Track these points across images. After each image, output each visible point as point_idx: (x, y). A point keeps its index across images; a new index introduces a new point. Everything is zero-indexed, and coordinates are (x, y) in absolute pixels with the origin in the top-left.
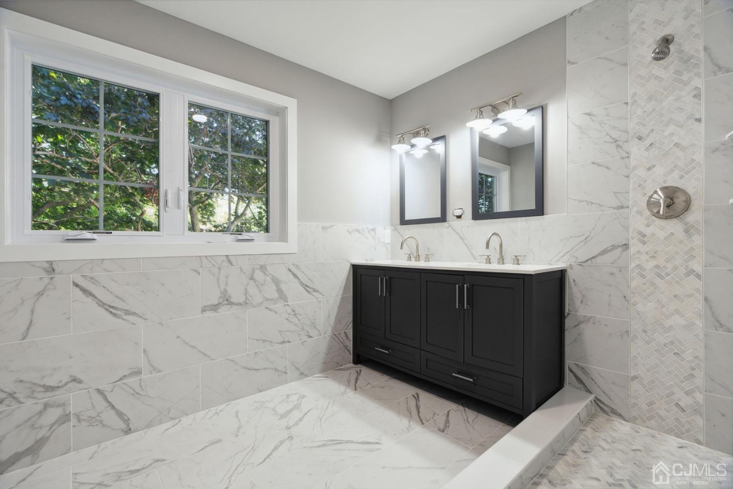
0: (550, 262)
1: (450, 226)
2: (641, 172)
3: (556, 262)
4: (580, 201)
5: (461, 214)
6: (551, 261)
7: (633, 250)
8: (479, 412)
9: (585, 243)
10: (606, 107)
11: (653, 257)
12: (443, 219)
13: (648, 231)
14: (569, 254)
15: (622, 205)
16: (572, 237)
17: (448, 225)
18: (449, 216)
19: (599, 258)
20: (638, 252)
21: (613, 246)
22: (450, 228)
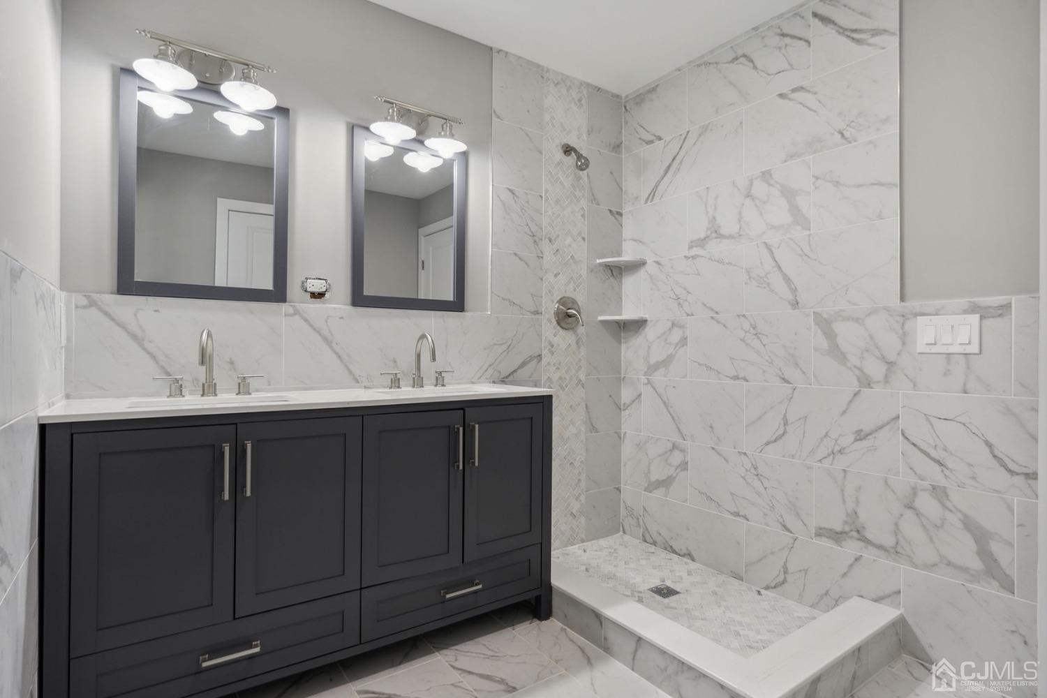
0: (473, 380)
1: (296, 312)
2: (550, 276)
3: (478, 379)
4: (503, 299)
5: (324, 290)
6: (473, 378)
7: (544, 361)
8: (513, 625)
9: (508, 353)
10: (527, 191)
11: (558, 368)
12: (278, 294)
13: (555, 340)
14: (492, 367)
15: (538, 311)
16: (495, 344)
17: (291, 311)
18: (293, 289)
19: (519, 372)
20: (549, 364)
21: (531, 356)
22: (297, 317)
